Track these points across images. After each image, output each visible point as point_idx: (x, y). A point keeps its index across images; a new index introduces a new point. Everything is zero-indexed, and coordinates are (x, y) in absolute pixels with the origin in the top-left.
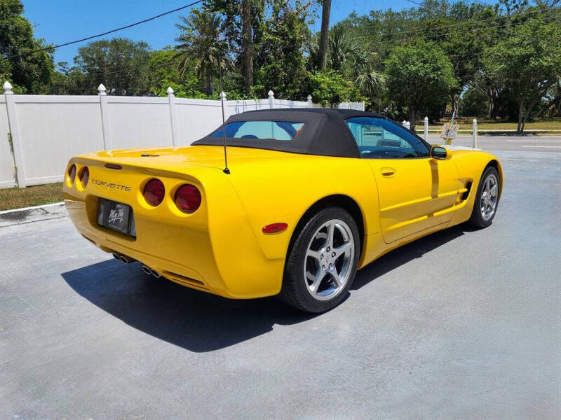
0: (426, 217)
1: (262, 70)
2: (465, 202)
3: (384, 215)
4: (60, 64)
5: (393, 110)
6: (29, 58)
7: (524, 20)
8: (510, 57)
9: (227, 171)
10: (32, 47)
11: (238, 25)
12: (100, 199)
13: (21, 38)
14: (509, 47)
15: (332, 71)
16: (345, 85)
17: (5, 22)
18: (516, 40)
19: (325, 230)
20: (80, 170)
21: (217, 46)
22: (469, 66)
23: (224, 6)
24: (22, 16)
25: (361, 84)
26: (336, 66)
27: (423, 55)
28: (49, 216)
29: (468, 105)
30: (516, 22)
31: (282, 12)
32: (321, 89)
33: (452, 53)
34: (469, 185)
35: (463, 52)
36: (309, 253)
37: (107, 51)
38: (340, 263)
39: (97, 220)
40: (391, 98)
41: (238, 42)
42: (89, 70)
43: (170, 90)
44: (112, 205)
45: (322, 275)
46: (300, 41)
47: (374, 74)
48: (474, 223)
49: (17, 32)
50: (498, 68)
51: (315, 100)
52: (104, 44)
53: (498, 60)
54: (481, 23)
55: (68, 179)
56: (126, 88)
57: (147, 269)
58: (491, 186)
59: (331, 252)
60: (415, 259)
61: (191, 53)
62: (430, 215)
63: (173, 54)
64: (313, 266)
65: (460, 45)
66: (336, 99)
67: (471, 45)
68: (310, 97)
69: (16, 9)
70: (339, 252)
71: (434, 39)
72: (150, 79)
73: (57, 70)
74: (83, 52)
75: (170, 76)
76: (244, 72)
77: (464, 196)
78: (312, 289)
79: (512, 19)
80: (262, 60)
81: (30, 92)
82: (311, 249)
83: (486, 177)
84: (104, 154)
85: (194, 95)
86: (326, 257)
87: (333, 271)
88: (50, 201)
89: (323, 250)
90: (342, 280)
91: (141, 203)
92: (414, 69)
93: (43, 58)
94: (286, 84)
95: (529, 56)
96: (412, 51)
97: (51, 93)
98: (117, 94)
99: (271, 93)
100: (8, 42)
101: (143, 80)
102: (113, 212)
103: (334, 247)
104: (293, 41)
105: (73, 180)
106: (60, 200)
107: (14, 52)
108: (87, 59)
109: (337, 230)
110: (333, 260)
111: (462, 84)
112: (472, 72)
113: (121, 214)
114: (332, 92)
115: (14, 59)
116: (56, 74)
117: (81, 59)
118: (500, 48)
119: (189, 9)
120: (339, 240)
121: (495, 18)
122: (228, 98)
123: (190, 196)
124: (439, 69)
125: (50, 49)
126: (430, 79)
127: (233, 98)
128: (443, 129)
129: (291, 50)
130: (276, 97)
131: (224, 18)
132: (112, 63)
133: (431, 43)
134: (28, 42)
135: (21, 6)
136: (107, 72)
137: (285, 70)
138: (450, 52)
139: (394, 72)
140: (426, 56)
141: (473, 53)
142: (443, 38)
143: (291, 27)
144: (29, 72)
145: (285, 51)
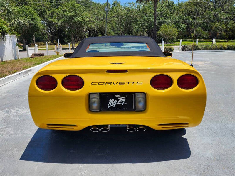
16: (7, 25)
27: (25, 12)
47: (21, 20)
95: (73, 16)
114: (2, 29)
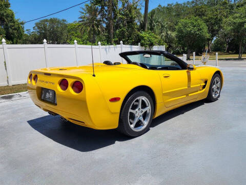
0: (185, 96)
1: (117, 31)
2: (204, 90)
3: (164, 94)
4: (27, 30)
5: (180, 49)
6: (13, 28)
7: (242, 5)
8: (235, 23)
9: (94, 76)
10: (14, 23)
11: (106, 11)
12: (42, 88)
13: (9, 19)
14: (234, 18)
15: (150, 31)
16: (156, 38)
17: (3, 12)
18: (238, 15)
19: (137, 101)
20: (34, 76)
21: (97, 21)
22: (216, 28)
23: (100, 2)
24: (10, 9)
25: (163, 37)
26: (152, 29)
28: (22, 98)
29: (216, 46)
30: (238, 6)
31: (126, 5)
32: (144, 40)
33: (208, 21)
34: (206, 82)
35: (213, 21)
36: (130, 110)
37: (48, 24)
38: (145, 116)
39: (41, 97)
40: (179, 43)
41: (107, 19)
42: (40, 33)
43: (75, 41)
44: (47, 90)
45: (136, 120)
46: (135, 17)
47: (169, 32)
48: (209, 99)
49: (7, 16)
50: (229, 28)
51: (142, 45)
52: (46, 21)
53: (229, 25)
54: (222, 7)
55: (29, 80)
56: (57, 40)
57: (62, 118)
58: (217, 83)
59: (140, 111)
60: (181, 115)
61: (85, 24)
62: (187, 95)
63: (78, 25)
64: (132, 116)
65: (212, 18)
66: (152, 45)
67: (217, 18)
68: (139, 44)
69: (7, 5)
70: (144, 110)
71: (199, 15)
72: (68, 36)
73: (26, 33)
74: (37, 24)
75: (76, 35)
76: (109, 32)
77: (204, 87)
78: (132, 126)
79: (237, 5)
80: (117, 27)
81: (13, 43)
82: (131, 109)
83: (214, 78)
84: (45, 70)
85: (86, 44)
86: (138, 113)
87: (142, 119)
88: (22, 91)
89: (137, 110)
90: (146, 123)
91: (59, 89)
92: (189, 29)
93: (19, 27)
94: (128, 37)
96: (188, 21)
97: (23, 43)
98: (52, 43)
99: (121, 42)
100: (4, 21)
101: (64, 37)
102: (47, 94)
103: (142, 108)
104: (131, 18)
105: (31, 81)
106: (27, 91)
107: (7, 25)
108: (39, 28)
109: (143, 101)
110: (141, 114)
111: (212, 36)
112: (218, 31)
113: (51, 94)
114: (150, 41)
115: (7, 28)
116: (25, 35)
117: (36, 28)
118: (230, 19)
119: (84, 4)
120: (144, 105)
121: (228, 5)
122: (102, 45)
123: (78, 86)
124: (201, 29)
125: (22, 23)
126: (197, 34)
127: (104, 45)
128: (202, 57)
129: (130, 22)
130: (124, 44)
131: (100, 8)
132: (50, 29)
133: (198, 17)
134: (12, 20)
135: (10, 4)
136: (48, 33)
137: (128, 31)
138: (207, 21)
139: (180, 31)
140: (195, 23)
141: (218, 21)
142: (204, 15)
143: (130, 11)
144: (13, 34)
145: (128, 22)
